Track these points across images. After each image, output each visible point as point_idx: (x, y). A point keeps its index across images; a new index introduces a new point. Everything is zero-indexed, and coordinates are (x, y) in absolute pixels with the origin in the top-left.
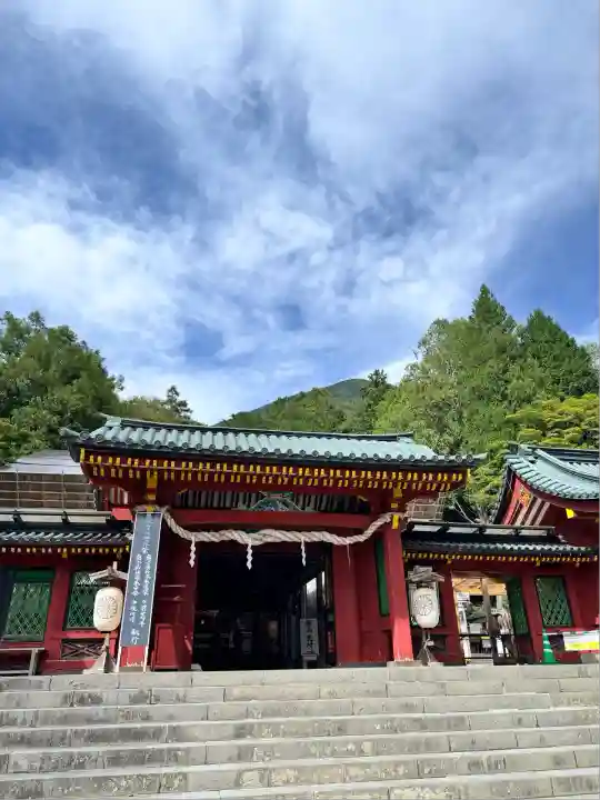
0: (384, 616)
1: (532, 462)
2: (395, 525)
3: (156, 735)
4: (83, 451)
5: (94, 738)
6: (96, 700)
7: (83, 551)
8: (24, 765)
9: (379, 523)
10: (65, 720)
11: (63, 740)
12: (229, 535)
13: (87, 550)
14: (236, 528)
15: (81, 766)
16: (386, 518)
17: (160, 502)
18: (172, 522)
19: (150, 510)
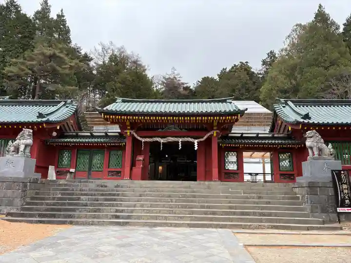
1: (284, 107)
2: (215, 134)
3: (118, 195)
4: (103, 113)
5: (102, 195)
6: (106, 186)
8: (84, 200)
9: (209, 134)
10: (96, 190)
11: (95, 195)
14: (158, 137)
15: (98, 201)
16: (211, 133)
17: (132, 129)
18: (136, 136)
19: (128, 131)
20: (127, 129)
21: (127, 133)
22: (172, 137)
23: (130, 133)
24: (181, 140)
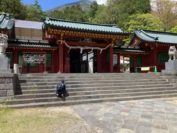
0: (108, 64)
1: (140, 33)
2: (112, 46)
4: (49, 27)
7: (46, 49)
9: (109, 46)
12: (78, 47)
13: (47, 49)
14: (80, 46)
17: (63, 40)
18: (66, 44)
19: (62, 41)
20: (60, 39)
21: (60, 42)
22: (88, 46)
23: (63, 42)
24: (93, 48)
